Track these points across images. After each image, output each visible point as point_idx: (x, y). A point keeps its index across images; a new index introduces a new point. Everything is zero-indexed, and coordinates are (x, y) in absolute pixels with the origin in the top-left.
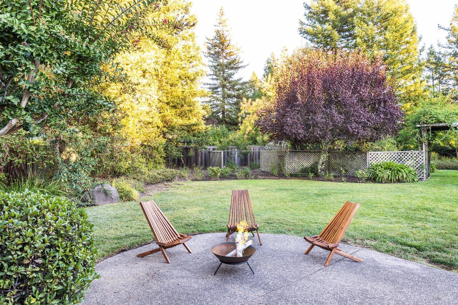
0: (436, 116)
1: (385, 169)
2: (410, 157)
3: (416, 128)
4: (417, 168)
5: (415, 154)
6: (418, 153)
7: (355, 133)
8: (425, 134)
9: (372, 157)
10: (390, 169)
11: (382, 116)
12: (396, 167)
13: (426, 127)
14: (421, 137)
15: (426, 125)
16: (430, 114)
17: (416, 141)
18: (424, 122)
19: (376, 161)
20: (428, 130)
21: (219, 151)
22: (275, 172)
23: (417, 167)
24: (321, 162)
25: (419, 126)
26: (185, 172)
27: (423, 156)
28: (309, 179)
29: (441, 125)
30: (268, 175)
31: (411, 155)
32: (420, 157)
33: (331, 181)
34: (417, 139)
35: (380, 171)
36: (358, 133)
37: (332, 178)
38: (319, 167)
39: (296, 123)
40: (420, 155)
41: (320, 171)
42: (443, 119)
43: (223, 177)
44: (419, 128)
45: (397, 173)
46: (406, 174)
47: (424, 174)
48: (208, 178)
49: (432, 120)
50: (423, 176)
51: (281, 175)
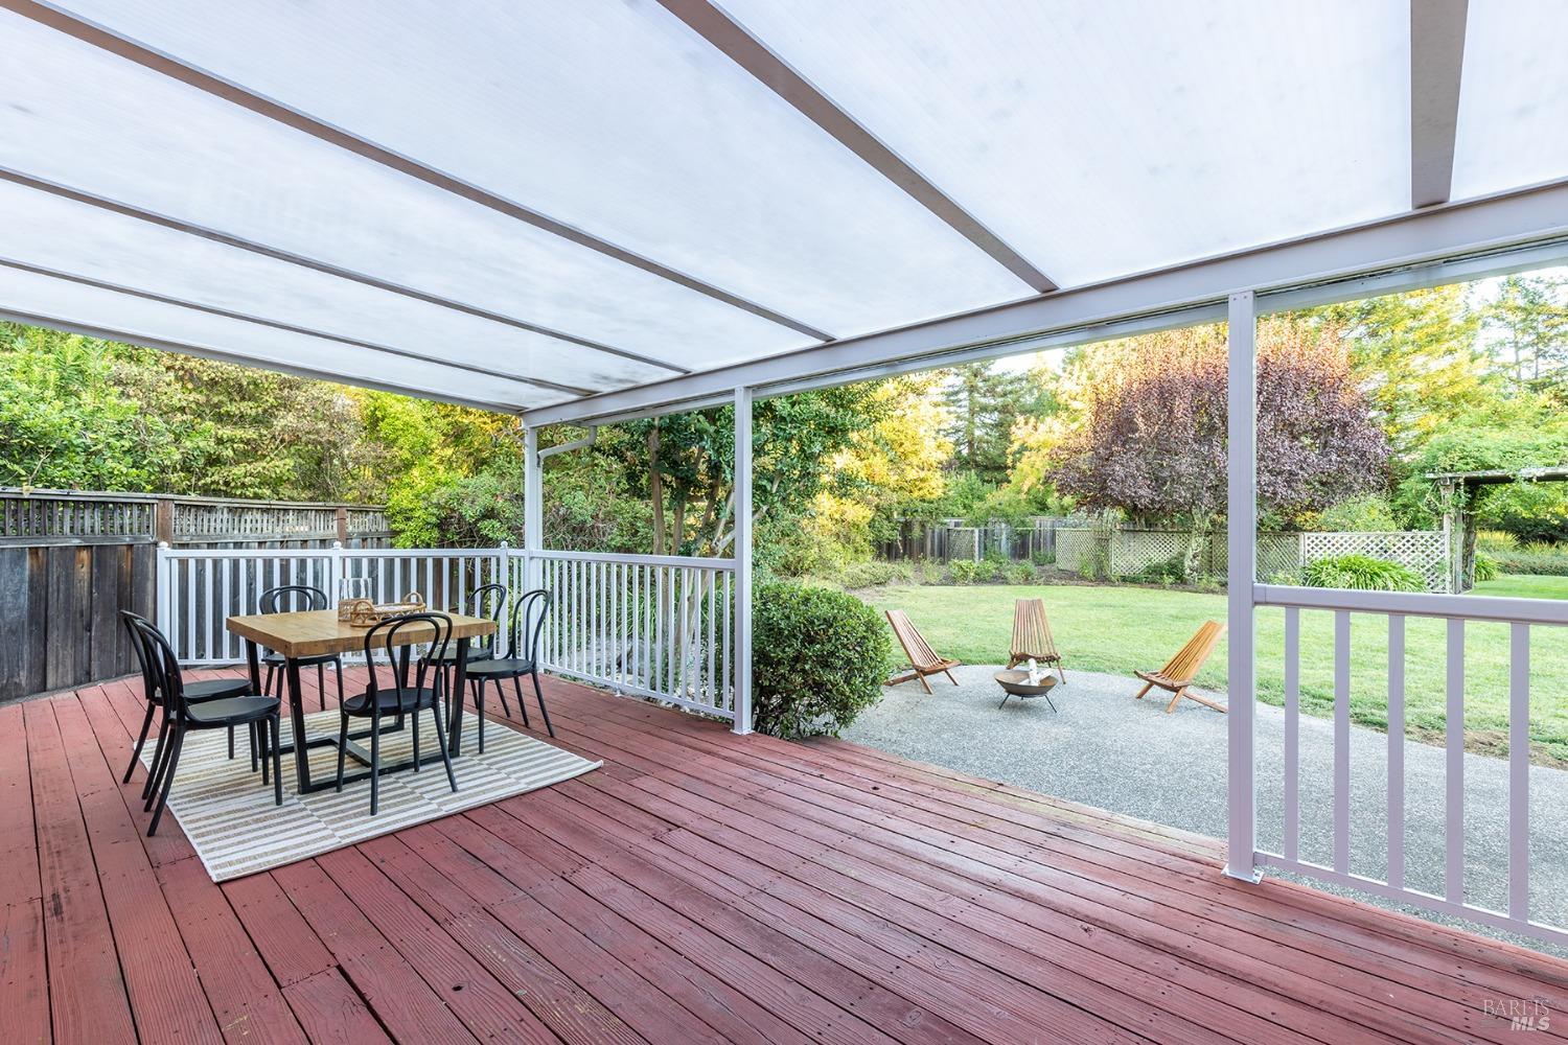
0: (1477, 454)
1: (1343, 569)
2: (1408, 545)
3: (1425, 481)
4: (1428, 570)
5: (1422, 537)
6: (1431, 537)
7: (1268, 494)
8: (1448, 494)
9: (1312, 545)
10: (1355, 572)
11: (1334, 457)
12: (1368, 567)
13: (1451, 478)
14: (1440, 499)
15: (1450, 475)
16: (1462, 451)
17: (1426, 509)
18: (1445, 469)
19: (1321, 552)
20: (1458, 485)
21: (970, 529)
22: (1090, 572)
23: (1428, 566)
24: (1190, 554)
25: (1432, 476)
26: (906, 567)
27: (1443, 544)
28: (1164, 588)
29: (1490, 473)
30: (1072, 577)
31: (1412, 541)
32: (1436, 545)
33: (1213, 592)
34: (1428, 505)
35: (1329, 574)
36: (1275, 494)
37: (1214, 586)
38: (1187, 563)
39: (1133, 476)
40: (1437, 541)
41: (1188, 571)
42: (1496, 461)
43: (979, 580)
44: (1433, 480)
45: (1372, 579)
46: (1396, 582)
47: (1447, 583)
48: (951, 581)
49: (1467, 464)
50: (1444, 588)
51: (1102, 579)
